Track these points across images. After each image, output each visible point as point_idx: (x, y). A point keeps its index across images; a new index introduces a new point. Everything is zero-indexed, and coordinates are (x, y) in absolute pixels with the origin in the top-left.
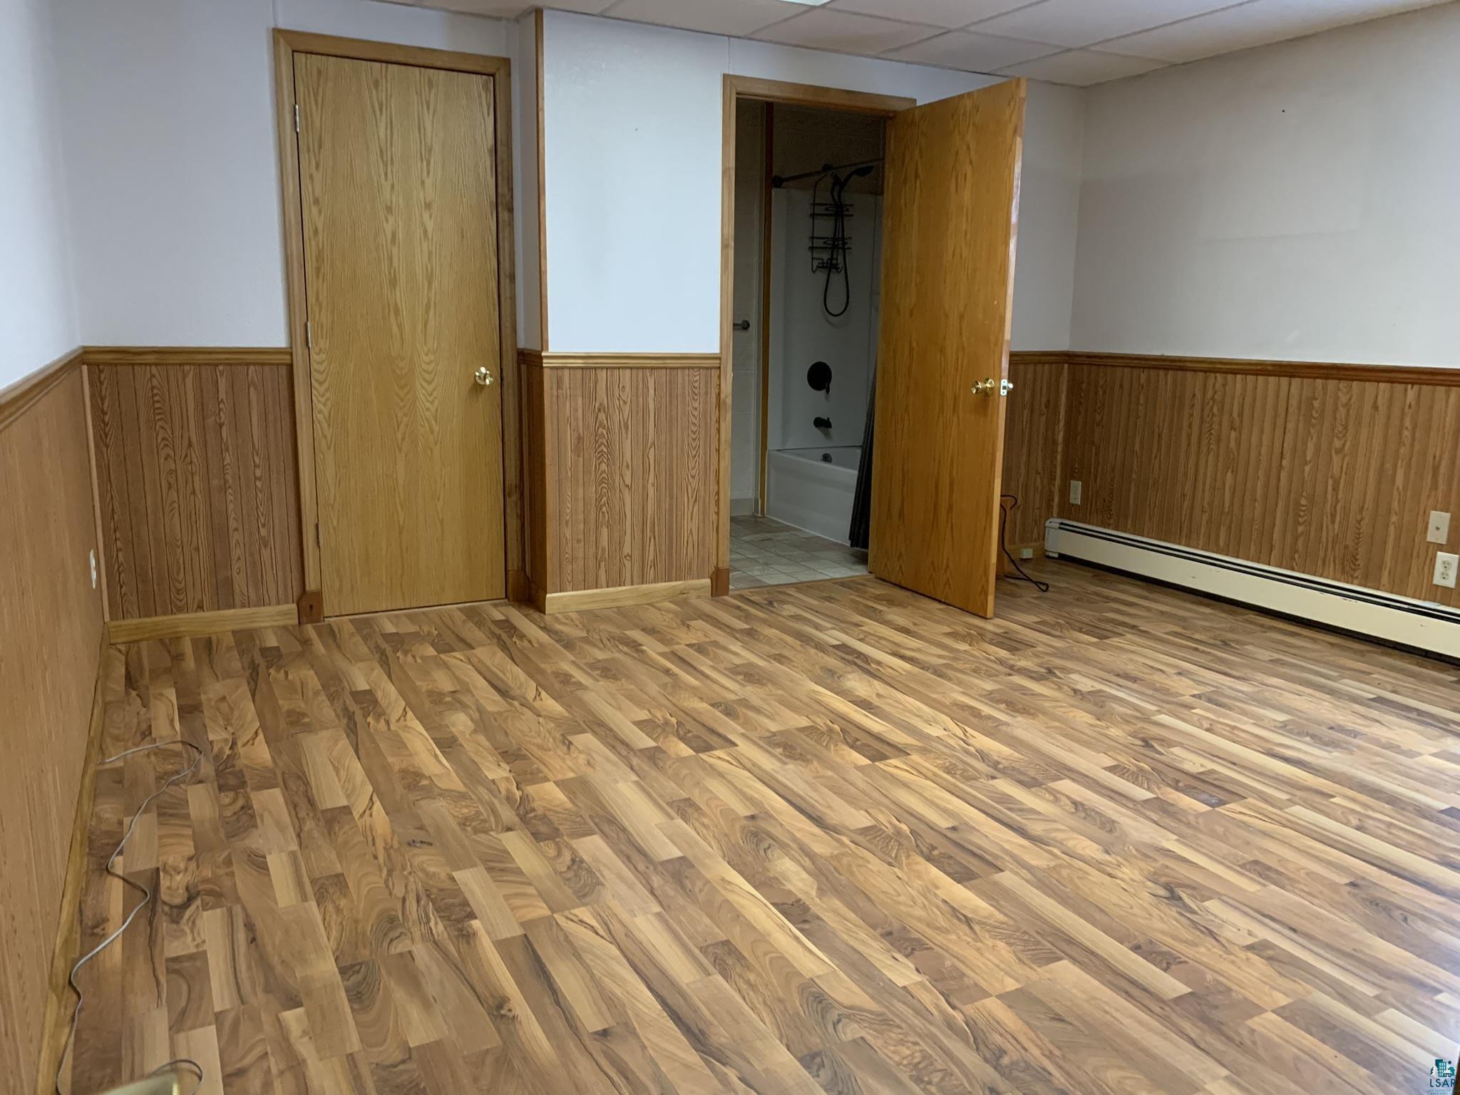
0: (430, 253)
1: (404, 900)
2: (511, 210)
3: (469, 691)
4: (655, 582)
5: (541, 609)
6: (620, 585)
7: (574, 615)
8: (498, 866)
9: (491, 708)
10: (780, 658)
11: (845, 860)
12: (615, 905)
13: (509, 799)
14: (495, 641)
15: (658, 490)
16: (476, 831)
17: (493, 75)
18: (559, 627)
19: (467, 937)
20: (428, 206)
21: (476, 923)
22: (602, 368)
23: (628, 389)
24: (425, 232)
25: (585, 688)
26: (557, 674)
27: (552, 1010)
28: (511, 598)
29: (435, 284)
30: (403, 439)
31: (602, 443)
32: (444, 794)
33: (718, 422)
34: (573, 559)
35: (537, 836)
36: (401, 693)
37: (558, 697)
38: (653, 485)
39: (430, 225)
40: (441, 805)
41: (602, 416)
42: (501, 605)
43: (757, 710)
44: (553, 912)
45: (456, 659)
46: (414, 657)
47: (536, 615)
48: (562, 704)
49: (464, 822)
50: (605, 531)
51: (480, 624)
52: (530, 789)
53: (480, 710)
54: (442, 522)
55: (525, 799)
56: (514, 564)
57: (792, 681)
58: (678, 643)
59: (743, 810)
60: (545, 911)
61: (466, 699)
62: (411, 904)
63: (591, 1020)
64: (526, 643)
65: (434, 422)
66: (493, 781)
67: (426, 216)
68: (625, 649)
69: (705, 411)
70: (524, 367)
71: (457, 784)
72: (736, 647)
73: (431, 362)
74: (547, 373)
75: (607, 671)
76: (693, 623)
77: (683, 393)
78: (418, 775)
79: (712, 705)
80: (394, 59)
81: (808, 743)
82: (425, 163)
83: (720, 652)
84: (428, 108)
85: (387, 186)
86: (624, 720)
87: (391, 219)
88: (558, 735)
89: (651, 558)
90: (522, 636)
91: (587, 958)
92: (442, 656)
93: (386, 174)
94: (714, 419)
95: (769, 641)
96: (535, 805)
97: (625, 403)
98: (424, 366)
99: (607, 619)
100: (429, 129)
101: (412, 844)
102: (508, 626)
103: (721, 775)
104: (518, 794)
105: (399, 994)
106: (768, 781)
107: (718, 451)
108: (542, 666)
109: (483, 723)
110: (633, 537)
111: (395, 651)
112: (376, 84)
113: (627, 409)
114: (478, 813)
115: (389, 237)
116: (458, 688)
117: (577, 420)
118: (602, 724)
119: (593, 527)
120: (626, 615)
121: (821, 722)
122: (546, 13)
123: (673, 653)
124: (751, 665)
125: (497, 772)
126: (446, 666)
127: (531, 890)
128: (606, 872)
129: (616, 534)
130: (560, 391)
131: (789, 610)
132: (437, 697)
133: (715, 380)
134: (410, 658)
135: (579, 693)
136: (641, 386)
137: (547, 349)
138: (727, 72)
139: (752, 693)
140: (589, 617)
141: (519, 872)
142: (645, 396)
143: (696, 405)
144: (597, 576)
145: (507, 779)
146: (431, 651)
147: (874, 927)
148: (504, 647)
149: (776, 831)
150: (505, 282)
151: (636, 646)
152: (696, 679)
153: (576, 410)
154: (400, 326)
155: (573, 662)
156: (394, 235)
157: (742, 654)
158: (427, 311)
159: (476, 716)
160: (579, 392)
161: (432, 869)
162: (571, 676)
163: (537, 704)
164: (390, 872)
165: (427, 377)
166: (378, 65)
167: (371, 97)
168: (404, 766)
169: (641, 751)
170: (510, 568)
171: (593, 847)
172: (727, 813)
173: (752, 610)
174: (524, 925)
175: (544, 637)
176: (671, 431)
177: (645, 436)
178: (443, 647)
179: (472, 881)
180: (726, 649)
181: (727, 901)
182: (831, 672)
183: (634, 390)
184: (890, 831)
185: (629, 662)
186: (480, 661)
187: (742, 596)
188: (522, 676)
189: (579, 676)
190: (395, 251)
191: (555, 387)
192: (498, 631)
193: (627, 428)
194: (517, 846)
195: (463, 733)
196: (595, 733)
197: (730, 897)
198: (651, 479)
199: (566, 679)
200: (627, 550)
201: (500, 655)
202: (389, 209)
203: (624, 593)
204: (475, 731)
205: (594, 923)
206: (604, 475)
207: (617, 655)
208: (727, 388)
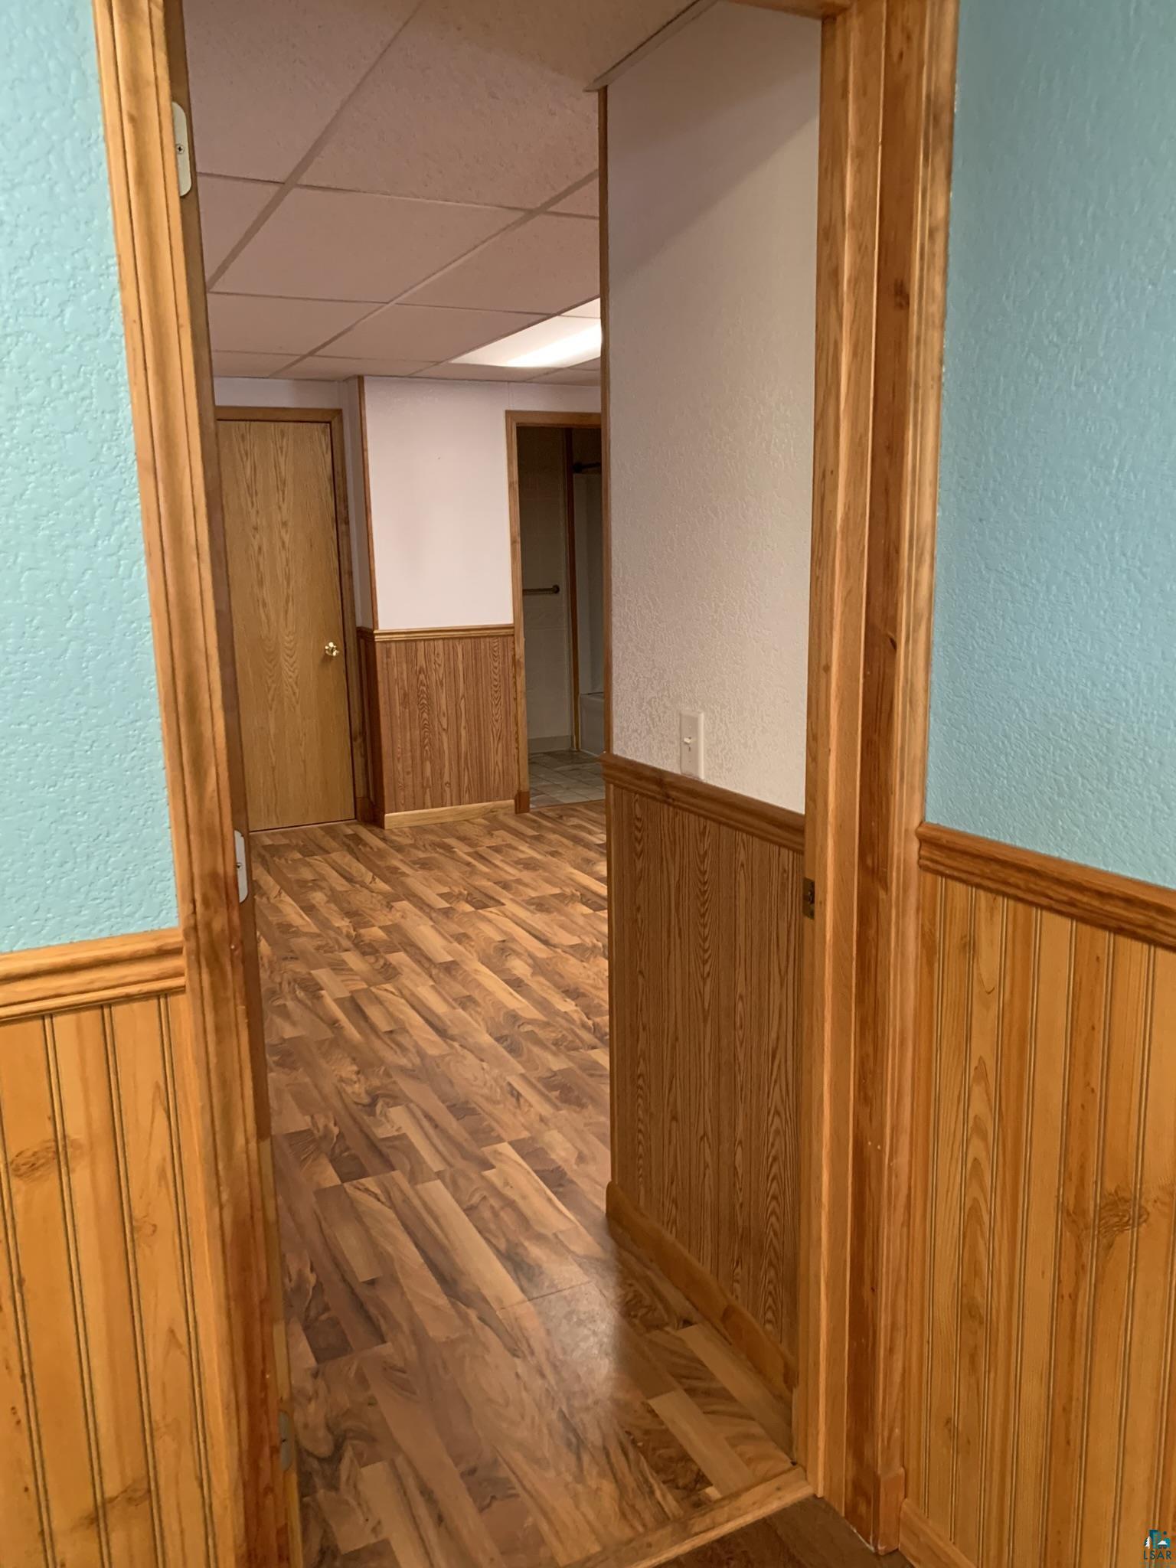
0: (287, 560)
1: (280, 984)
2: (347, 523)
3: (325, 880)
4: (470, 803)
5: (381, 826)
6: (442, 806)
7: (406, 830)
8: (339, 967)
9: (339, 888)
10: (553, 854)
11: (554, 960)
12: (407, 983)
13: (348, 936)
14: (345, 848)
15: (469, 732)
16: (325, 952)
17: (330, 422)
18: (394, 838)
19: (320, 998)
20: (285, 524)
21: (323, 992)
22: (421, 640)
23: (441, 654)
24: (283, 543)
25: (407, 875)
26: (388, 868)
27: (363, 1024)
28: (360, 819)
29: (292, 583)
30: (273, 700)
31: (423, 698)
32: (306, 934)
33: (515, 677)
34: (405, 786)
35: (364, 954)
36: (278, 882)
37: (386, 881)
38: (465, 728)
39: (287, 538)
40: (302, 940)
41: (422, 677)
42: (351, 824)
43: (526, 885)
44: (370, 986)
45: (317, 860)
46: (286, 860)
47: (378, 830)
48: (390, 886)
49: (318, 948)
50: (428, 764)
51: (334, 838)
52: (362, 931)
53: (332, 889)
54: (304, 762)
55: (358, 936)
56: (361, 793)
57: (557, 867)
58: (481, 846)
59: (499, 938)
60: (365, 986)
61: (323, 884)
62: (285, 986)
63: (384, 1026)
64: (368, 849)
65: (295, 687)
66: (338, 928)
67: (283, 532)
68: (441, 851)
69: (504, 669)
70: (362, 641)
71: (314, 929)
72: (524, 847)
73: (291, 641)
74: (378, 647)
75: (424, 865)
76: (496, 833)
77: (485, 656)
78: (290, 926)
79: (495, 883)
80: (255, 418)
81: (555, 902)
82: (281, 493)
83: (511, 851)
84: (282, 452)
85: (253, 512)
86: (432, 895)
87: (258, 536)
88: (384, 903)
89: (466, 784)
90: (365, 844)
91: (387, 1004)
92: (307, 859)
93: (252, 503)
94: (511, 675)
95: (550, 843)
96: (364, 939)
97: (439, 665)
98: (287, 645)
99: (432, 832)
100: (283, 467)
101: (285, 959)
102: (357, 839)
103: (490, 921)
104: (354, 933)
105: (278, 1020)
106: (520, 923)
107: (515, 699)
108: (379, 863)
109: (334, 897)
110: (451, 769)
111: (272, 856)
112: (243, 437)
113: (442, 671)
114: (328, 944)
115: (256, 548)
116: (317, 878)
117: (403, 680)
118: (415, 895)
119: (418, 761)
120: (447, 829)
121: (568, 891)
122: (366, 378)
123: (476, 853)
124: (532, 858)
125: (343, 923)
126: (309, 865)
127: (358, 978)
128: (404, 968)
129: (437, 767)
130: (389, 660)
131: (575, 821)
132: (303, 883)
133: (511, 646)
134: (283, 861)
135: (403, 879)
136: (452, 653)
137: (378, 629)
138: (508, 409)
139: (526, 876)
140: (419, 830)
141: (351, 970)
142: (456, 661)
143: (496, 664)
144: (424, 800)
145: (348, 926)
146: (298, 856)
147: (559, 988)
148: (351, 852)
149: (514, 946)
150: (345, 578)
151: (449, 849)
152: (488, 867)
153: (402, 674)
154: (268, 617)
155: (402, 860)
156: (260, 549)
157: (527, 851)
158: (287, 602)
159: (329, 893)
160: (404, 659)
161: (298, 970)
162: (399, 869)
163: (372, 886)
164: (272, 972)
165: (289, 652)
166: (243, 423)
167: (239, 447)
168: (280, 921)
169: (439, 909)
170: (357, 795)
171: (399, 958)
172: (489, 940)
173: (545, 823)
174: (351, 992)
175: (381, 844)
176: (477, 685)
177: (457, 690)
178: (307, 852)
179: (322, 975)
180: (515, 849)
181: (475, 979)
182: (588, 861)
183: (446, 656)
184: (590, 945)
185: (442, 859)
186: (334, 861)
187: (540, 813)
188: (363, 869)
189: (404, 868)
190: (261, 560)
191: (385, 656)
192: (348, 842)
193: (442, 685)
194: (353, 959)
195: (319, 903)
196: (410, 901)
197: (477, 977)
198: (463, 724)
199: (395, 870)
200: (446, 779)
201: (349, 858)
202: (256, 529)
203: (444, 812)
204: (328, 902)
205: (393, 990)
206: (426, 722)
207: (436, 855)
208: (520, 650)
